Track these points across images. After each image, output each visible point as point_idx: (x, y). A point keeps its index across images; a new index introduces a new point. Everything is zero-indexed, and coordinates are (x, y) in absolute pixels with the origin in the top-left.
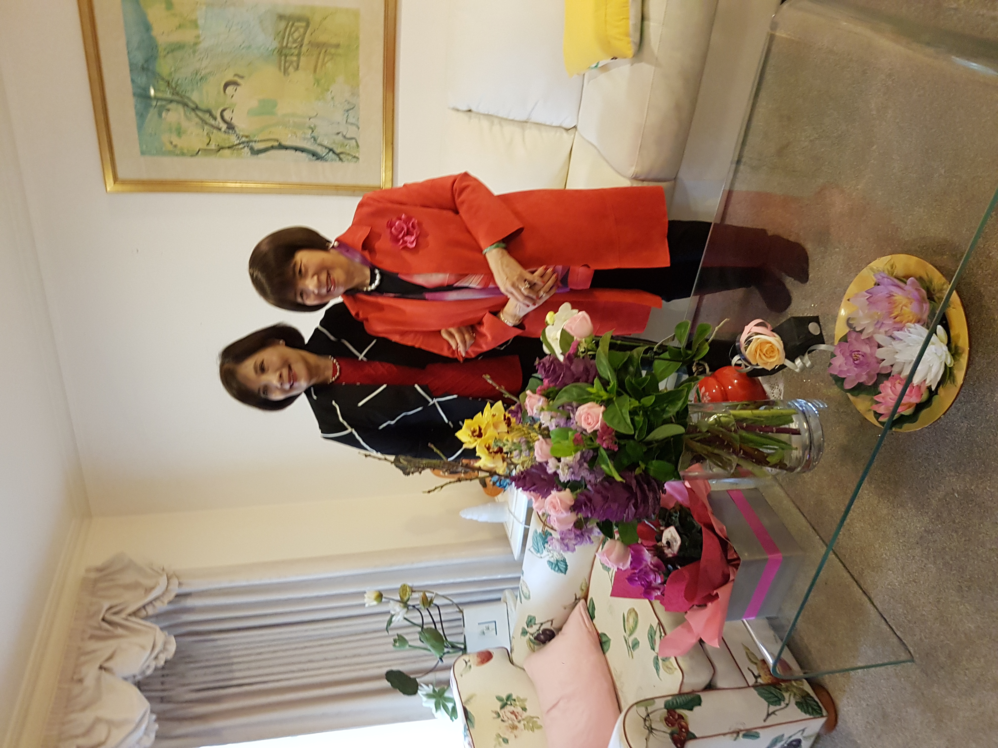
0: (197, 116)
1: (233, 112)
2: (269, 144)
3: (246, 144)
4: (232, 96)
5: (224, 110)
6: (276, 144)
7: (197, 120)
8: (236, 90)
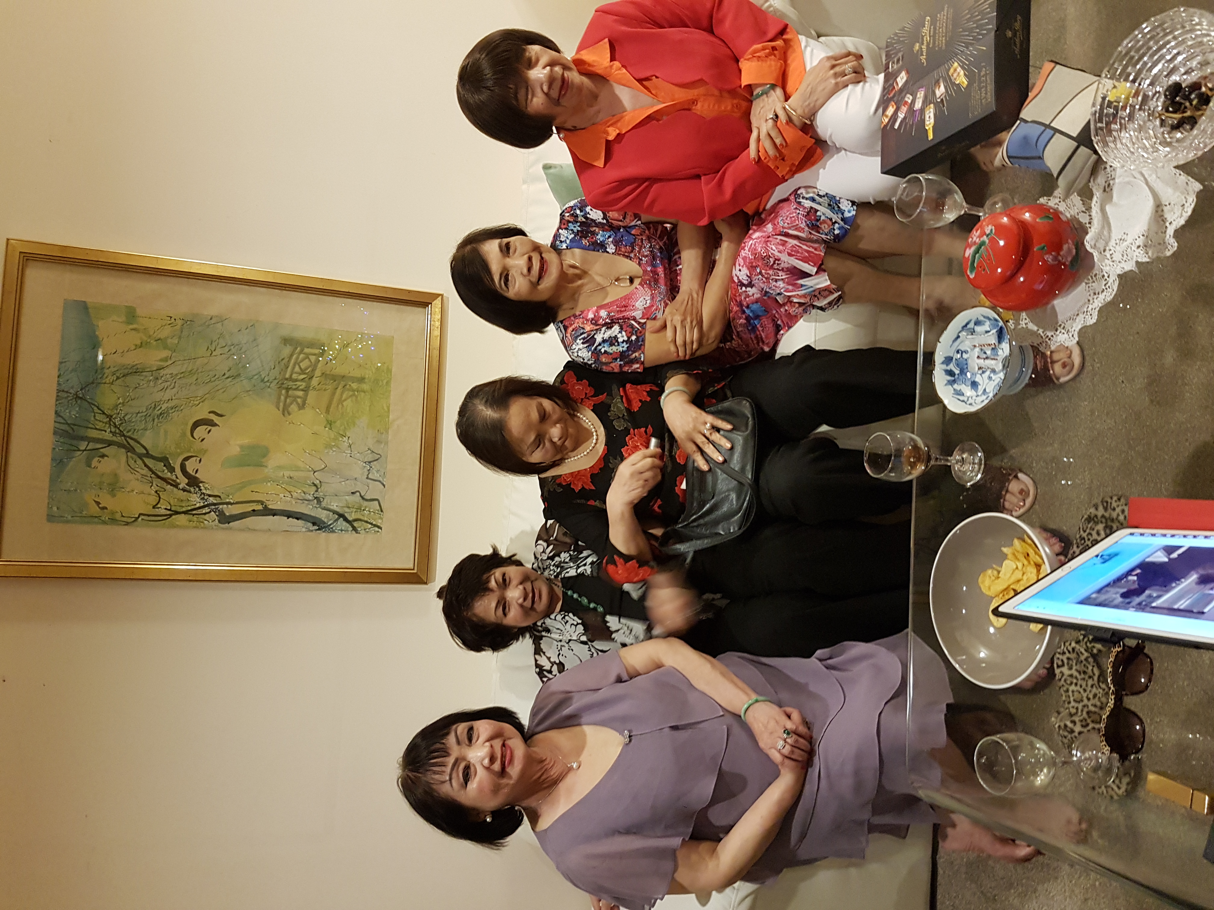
0: (146, 465)
1: (200, 461)
2: (249, 508)
3: (213, 507)
4: (203, 440)
5: (187, 459)
6: (260, 507)
7: (145, 471)
8: (209, 431)
